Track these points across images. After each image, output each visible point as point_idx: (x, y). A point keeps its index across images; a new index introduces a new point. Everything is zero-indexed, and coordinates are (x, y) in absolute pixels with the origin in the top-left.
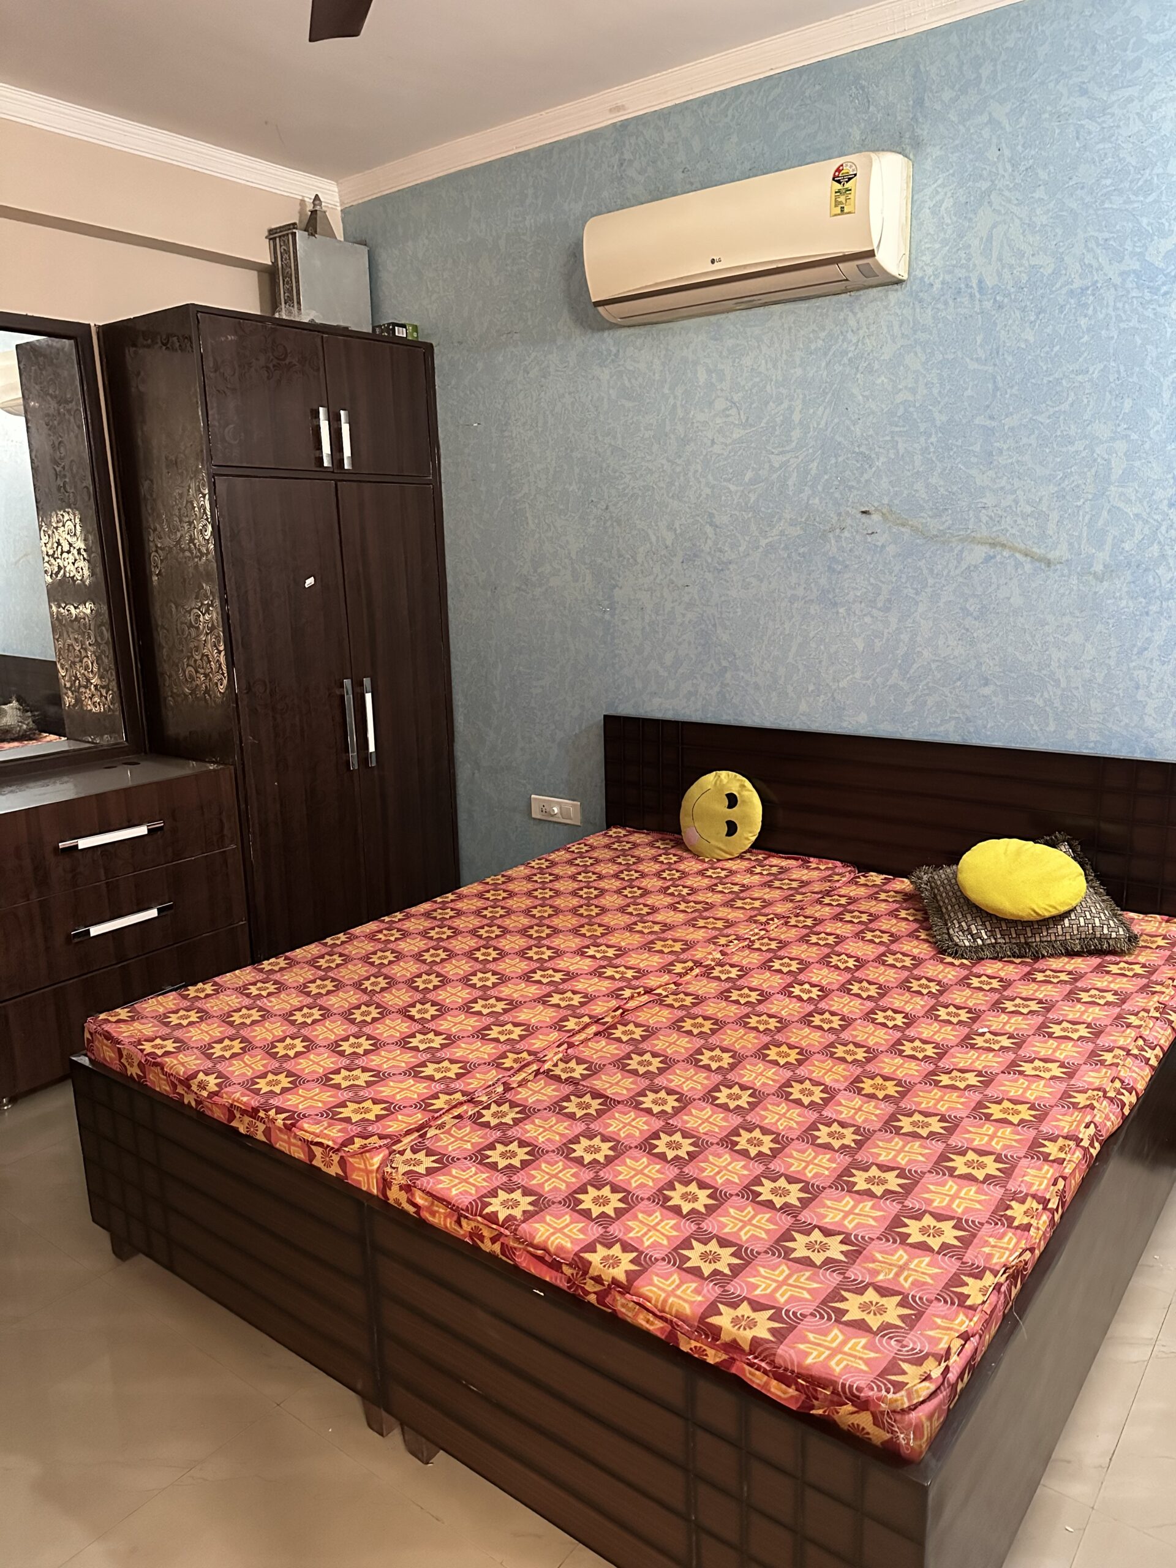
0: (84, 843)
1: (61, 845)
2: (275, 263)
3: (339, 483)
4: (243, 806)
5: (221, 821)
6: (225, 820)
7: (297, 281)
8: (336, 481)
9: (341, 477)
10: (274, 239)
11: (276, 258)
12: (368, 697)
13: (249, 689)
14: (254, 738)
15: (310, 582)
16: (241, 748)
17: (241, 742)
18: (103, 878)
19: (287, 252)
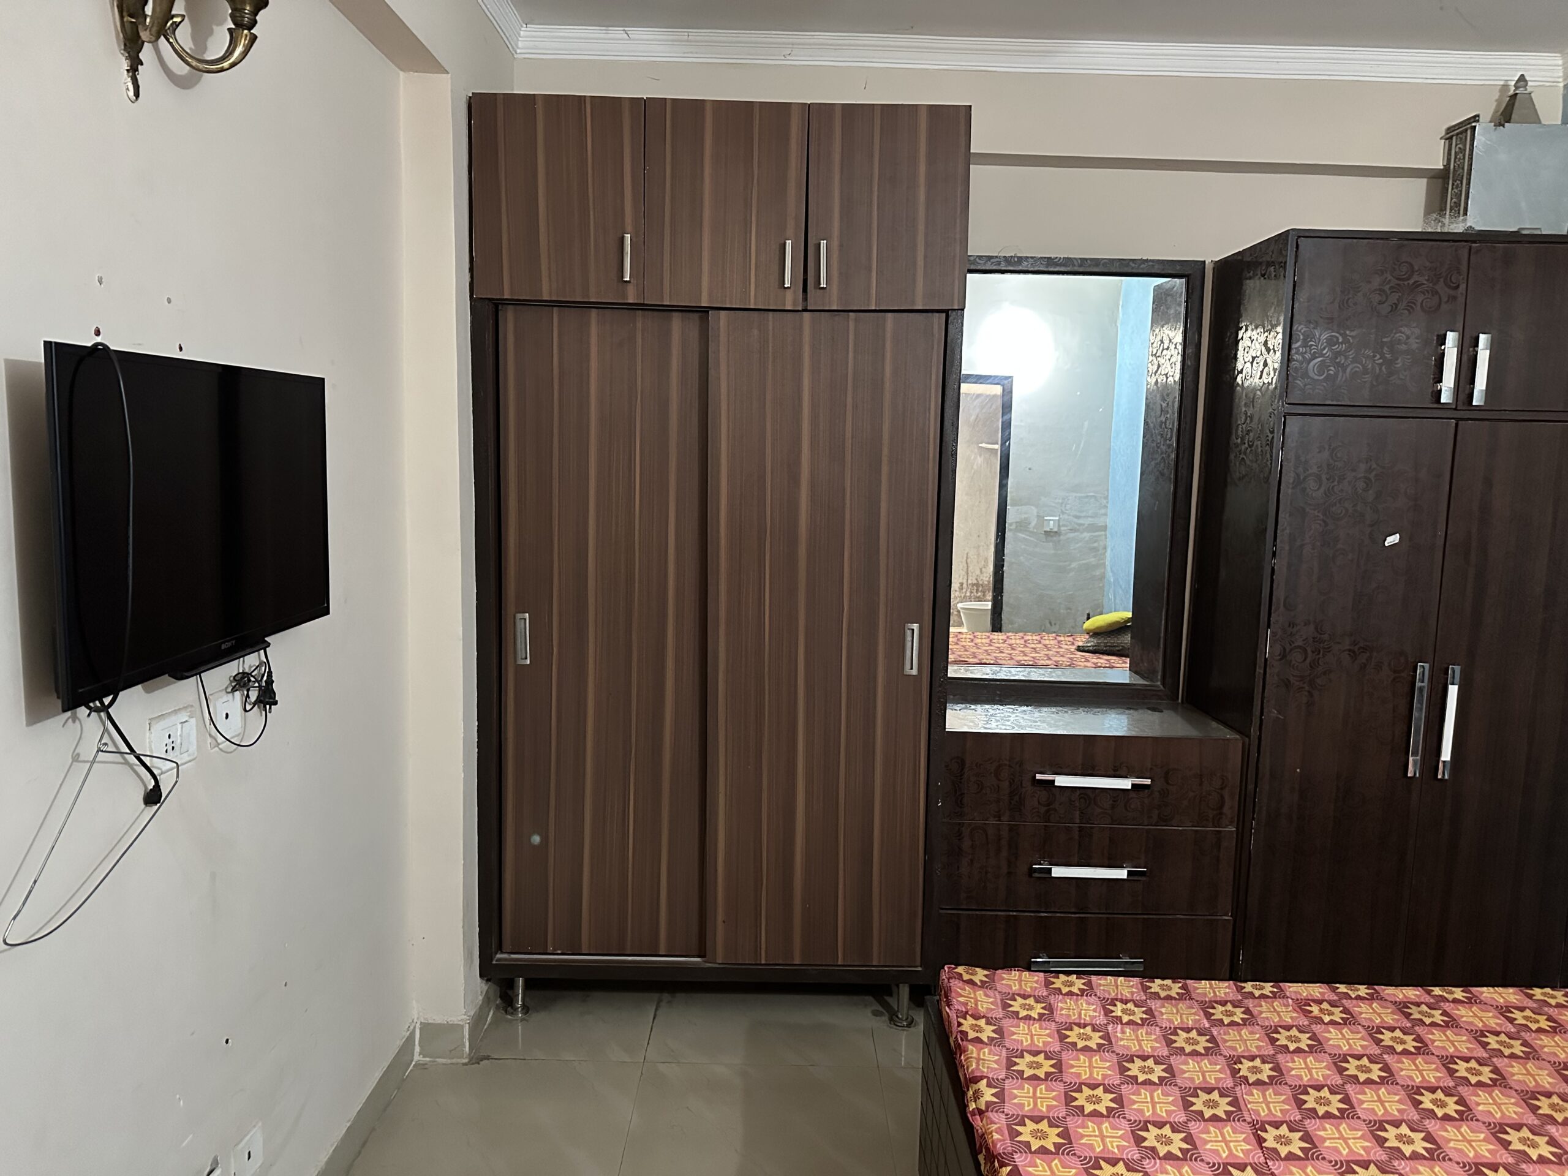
0: (1061, 781)
1: (1039, 777)
2: (1447, 167)
3: (1460, 422)
4: (1251, 787)
5: (1222, 797)
6: (1227, 797)
7: (1468, 184)
8: (1458, 419)
9: (1467, 415)
10: (1451, 138)
11: (1449, 160)
12: (1453, 691)
13: (1283, 656)
14: (1279, 713)
15: (1393, 540)
16: (1261, 720)
17: (1262, 714)
18: (1078, 821)
19: (1463, 151)
